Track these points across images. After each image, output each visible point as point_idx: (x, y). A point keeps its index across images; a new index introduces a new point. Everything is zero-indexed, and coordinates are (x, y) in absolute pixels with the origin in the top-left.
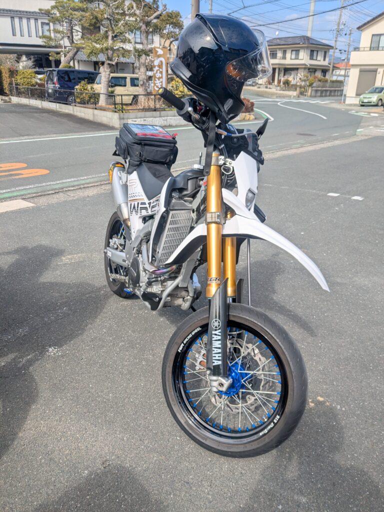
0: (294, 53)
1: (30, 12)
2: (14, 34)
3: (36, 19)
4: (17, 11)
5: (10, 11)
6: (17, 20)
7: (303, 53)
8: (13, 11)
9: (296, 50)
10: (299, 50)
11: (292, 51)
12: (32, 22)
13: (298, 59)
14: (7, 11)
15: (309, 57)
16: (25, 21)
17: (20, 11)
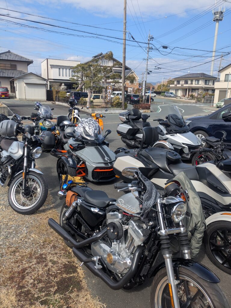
0: (197, 81)
1: (67, 66)
2: (60, 75)
3: (69, 69)
4: (61, 66)
5: (59, 66)
6: (61, 70)
7: (201, 82)
8: (60, 66)
9: (198, 80)
10: (199, 80)
11: (196, 80)
12: (68, 70)
13: (199, 84)
14: (57, 66)
15: (204, 83)
16: (65, 70)
17: (63, 66)
